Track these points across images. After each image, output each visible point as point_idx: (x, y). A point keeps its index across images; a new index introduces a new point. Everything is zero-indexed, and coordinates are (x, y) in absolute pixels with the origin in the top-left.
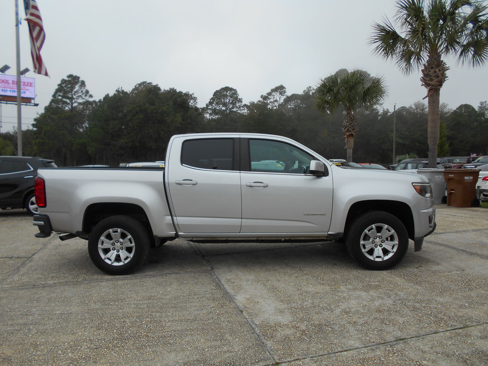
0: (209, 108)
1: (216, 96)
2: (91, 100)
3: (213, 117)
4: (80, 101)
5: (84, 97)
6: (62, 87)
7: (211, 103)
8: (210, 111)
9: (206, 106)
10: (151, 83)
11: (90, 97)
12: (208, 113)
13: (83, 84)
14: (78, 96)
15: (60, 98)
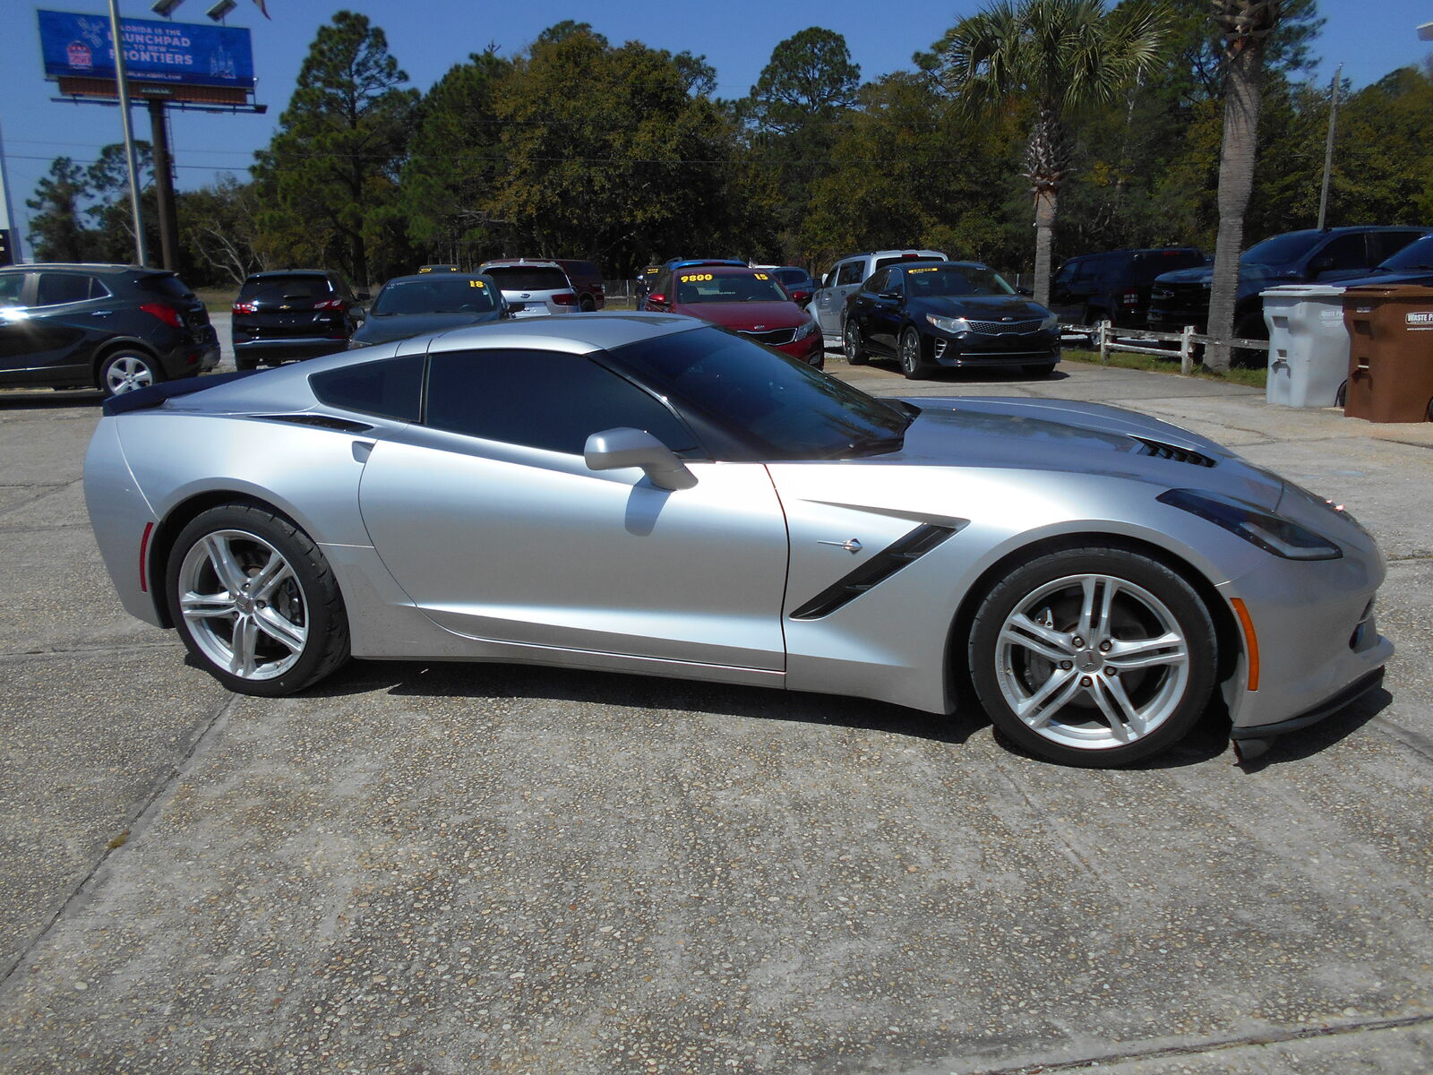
0: (759, 99)
1: (781, 62)
2: (403, 87)
3: (771, 129)
4: (375, 91)
5: (385, 80)
6: (322, 53)
7: (765, 84)
8: (762, 111)
9: (752, 94)
10: (588, 26)
11: (400, 79)
12: (756, 116)
13: (379, 38)
14: (367, 78)
15: (319, 85)
